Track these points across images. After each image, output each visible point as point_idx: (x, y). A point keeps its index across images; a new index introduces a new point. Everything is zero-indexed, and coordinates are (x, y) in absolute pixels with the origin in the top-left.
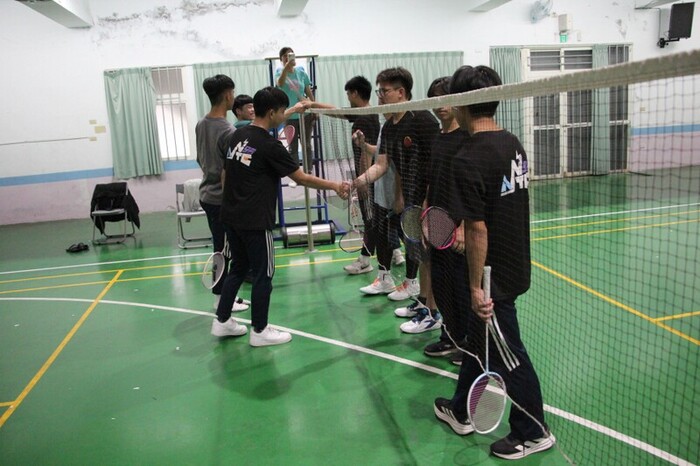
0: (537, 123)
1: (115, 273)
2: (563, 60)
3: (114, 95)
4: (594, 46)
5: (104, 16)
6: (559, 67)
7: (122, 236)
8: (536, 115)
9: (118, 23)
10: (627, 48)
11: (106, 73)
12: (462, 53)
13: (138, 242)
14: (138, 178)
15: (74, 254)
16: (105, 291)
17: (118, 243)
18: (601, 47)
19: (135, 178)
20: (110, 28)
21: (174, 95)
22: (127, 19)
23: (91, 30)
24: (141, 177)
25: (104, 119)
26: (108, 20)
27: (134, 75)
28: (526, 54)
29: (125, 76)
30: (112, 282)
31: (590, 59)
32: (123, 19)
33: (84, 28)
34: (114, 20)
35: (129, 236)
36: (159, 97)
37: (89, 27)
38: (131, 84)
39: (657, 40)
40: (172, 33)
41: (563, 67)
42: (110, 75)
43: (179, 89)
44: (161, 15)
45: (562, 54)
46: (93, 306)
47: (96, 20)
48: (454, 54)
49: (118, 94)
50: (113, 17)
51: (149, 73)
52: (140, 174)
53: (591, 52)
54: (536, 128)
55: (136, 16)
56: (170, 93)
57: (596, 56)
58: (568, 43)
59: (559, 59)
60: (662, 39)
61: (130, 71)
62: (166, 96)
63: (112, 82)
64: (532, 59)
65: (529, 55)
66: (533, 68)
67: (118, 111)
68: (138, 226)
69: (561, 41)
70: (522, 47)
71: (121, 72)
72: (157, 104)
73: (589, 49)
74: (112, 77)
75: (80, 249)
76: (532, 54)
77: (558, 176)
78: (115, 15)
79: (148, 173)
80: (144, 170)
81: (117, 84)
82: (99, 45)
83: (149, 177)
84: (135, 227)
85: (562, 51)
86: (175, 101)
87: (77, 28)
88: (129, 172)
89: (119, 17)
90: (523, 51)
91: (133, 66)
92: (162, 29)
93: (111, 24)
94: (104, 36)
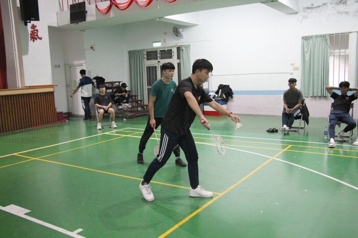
1: (287, 146)
3: (306, 50)
5: (306, 6)
7: (298, 128)
9: (314, 10)
11: (303, 38)
13: (306, 132)
14: (314, 97)
15: (270, 133)
16: (279, 154)
17: (295, 131)
19: (312, 97)
20: (308, 13)
21: (343, 50)
22: (319, 7)
23: (298, 15)
24: (315, 97)
25: (299, 63)
26: (308, 8)
27: (319, 39)
29: (314, 39)
30: (284, 150)
32: (317, 7)
33: (294, 13)
34: (311, 8)
35: (301, 128)
36: (333, 51)
37: (297, 13)
38: (316, 45)
40: (347, 13)
42: (306, 38)
43: (346, 47)
44: (340, 2)
46: (270, 160)
47: (301, 9)
49: (308, 49)
50: (311, 6)
51: (328, 38)
52: (315, 95)
55: (325, 4)
56: (340, 49)
61: (317, 36)
62: (337, 51)
63: (306, 43)
67: (307, 59)
68: (308, 123)
71: (312, 37)
72: (331, 55)
74: (306, 40)
75: (273, 131)
78: (312, 5)
79: (320, 95)
80: (318, 93)
81: (309, 43)
82: (301, 22)
83: (320, 97)
84: (306, 124)
86: (342, 54)
87: (291, 14)
88: (309, 94)
89: (314, 6)
91: (319, 33)
92: (340, 11)
93: (309, 10)
94: (304, 17)
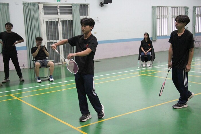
0: (48, 39)
2: (59, 10)
4: (73, 4)
6: (57, 13)
8: (48, 35)
10: (87, 6)
12: (8, 4)
18: (76, 5)
28: (41, 7)
31: (71, 10)
39: (99, 3)
41: (59, 13)
45: (58, 7)
48: (4, 4)
53: (71, 7)
54: (48, 41)
57: (74, 9)
58: (61, 2)
59: (57, 9)
60: (101, 3)
64: (44, 9)
65: (43, 7)
66: (45, 13)
69: (57, 1)
70: (39, 3)
73: (71, 5)
76: (44, 6)
77: (59, 63)
85: (58, 6)
90: (40, 5)
